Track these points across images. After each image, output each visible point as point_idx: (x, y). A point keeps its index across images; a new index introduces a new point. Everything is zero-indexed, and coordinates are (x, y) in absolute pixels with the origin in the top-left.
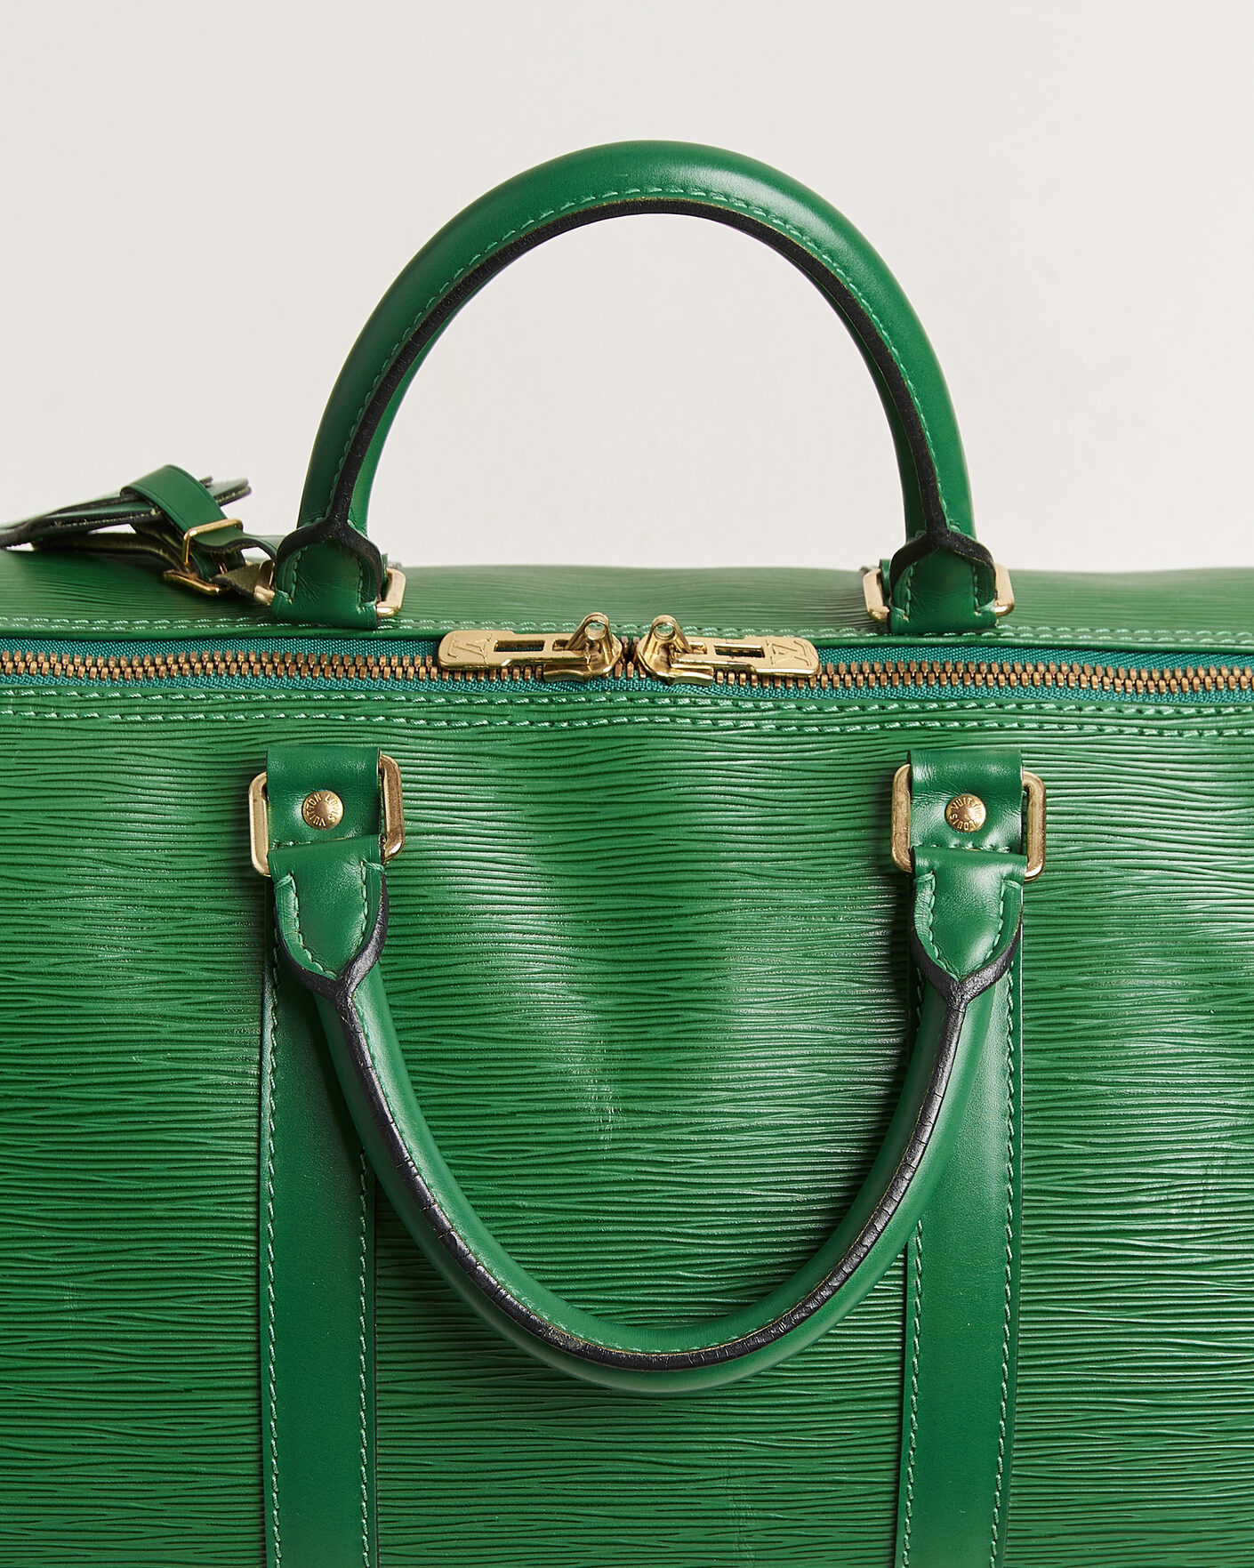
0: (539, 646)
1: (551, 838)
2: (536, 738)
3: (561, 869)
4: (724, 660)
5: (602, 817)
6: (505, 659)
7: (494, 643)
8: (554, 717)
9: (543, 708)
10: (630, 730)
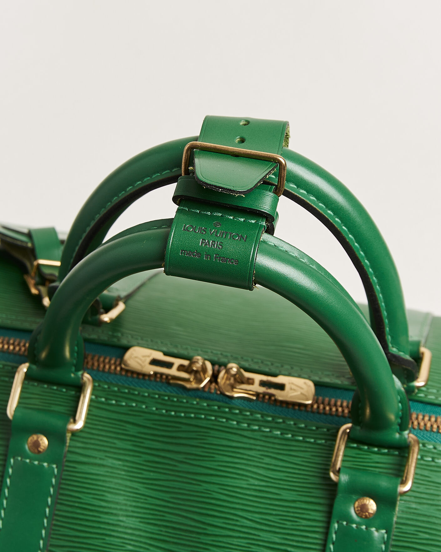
0: (169, 365)
1: (152, 475)
2: (157, 417)
3: (153, 494)
4: (262, 390)
5: (179, 469)
6: (152, 370)
7: (149, 360)
8: (168, 408)
9: (164, 402)
10: (204, 423)
